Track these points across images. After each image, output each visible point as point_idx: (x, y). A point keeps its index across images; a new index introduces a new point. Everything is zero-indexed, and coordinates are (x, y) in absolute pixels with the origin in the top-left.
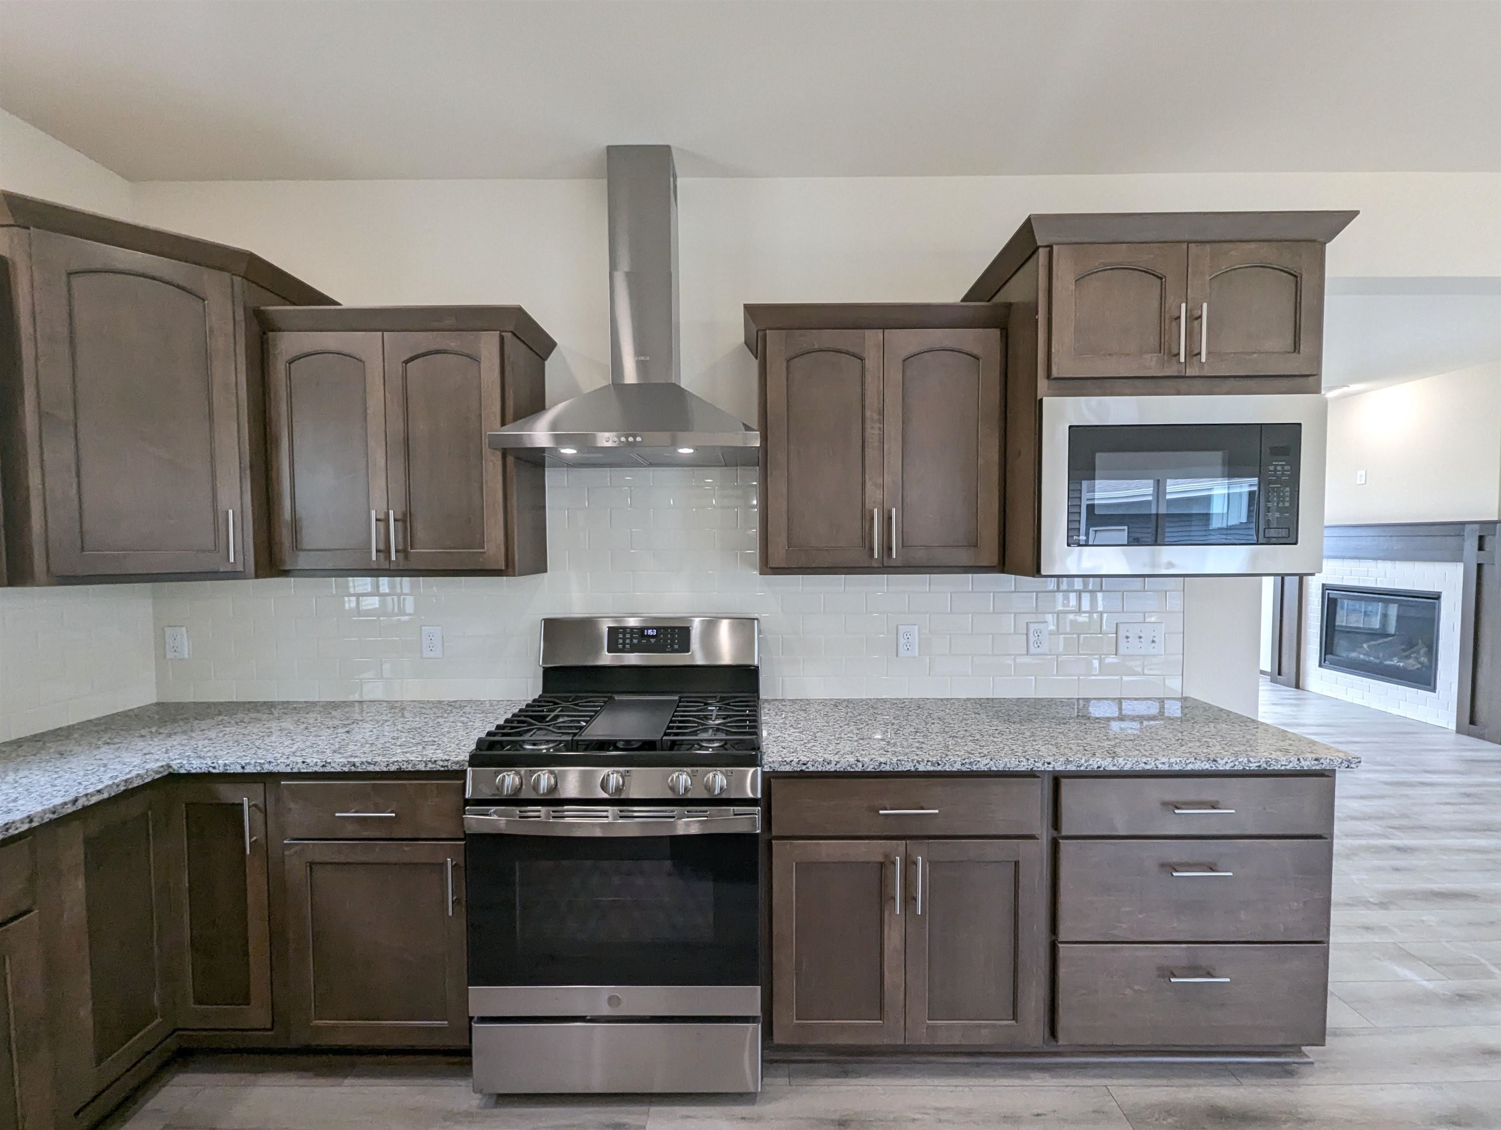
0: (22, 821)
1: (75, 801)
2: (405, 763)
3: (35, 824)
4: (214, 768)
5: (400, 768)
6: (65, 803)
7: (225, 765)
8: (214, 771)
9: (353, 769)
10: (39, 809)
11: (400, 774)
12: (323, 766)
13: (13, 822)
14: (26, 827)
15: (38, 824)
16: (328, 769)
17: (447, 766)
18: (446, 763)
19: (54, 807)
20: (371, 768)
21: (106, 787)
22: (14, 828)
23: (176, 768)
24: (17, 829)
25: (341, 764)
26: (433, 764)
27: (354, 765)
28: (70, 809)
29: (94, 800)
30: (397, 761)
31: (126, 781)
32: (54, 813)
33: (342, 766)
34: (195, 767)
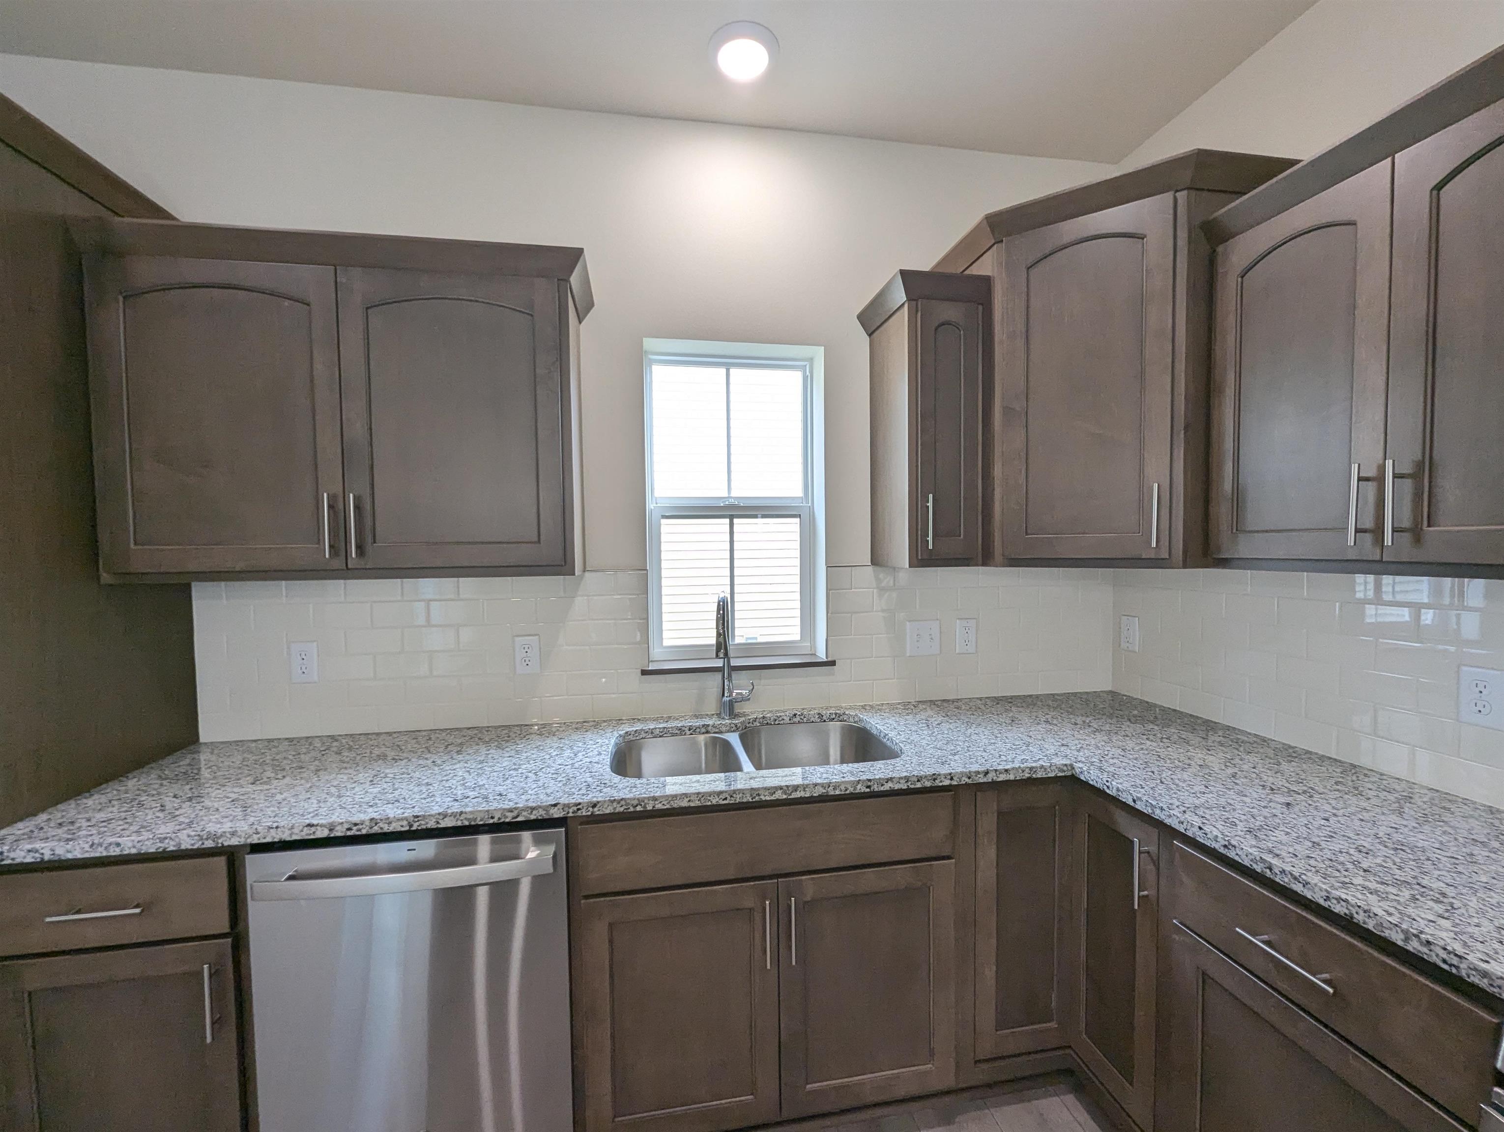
0: (945, 776)
1: (986, 773)
2: (1361, 912)
3: (954, 783)
4: (1108, 787)
5: (1352, 917)
6: (978, 773)
7: (1118, 790)
8: (1108, 791)
9: (1268, 873)
10: (960, 770)
11: (1347, 924)
12: (1225, 846)
13: (939, 775)
14: (947, 782)
15: (956, 783)
16: (1232, 854)
17: (1457, 967)
18: (1455, 961)
19: (970, 772)
20: (1298, 888)
21: (1013, 768)
22: (939, 780)
23: (1077, 771)
24: (941, 782)
25: (1250, 857)
26: (1421, 943)
27: (1271, 870)
28: (982, 779)
29: (1002, 777)
30: (1346, 901)
31: (1031, 769)
32: (969, 778)
33: (1252, 860)
34: (1092, 778)
